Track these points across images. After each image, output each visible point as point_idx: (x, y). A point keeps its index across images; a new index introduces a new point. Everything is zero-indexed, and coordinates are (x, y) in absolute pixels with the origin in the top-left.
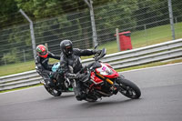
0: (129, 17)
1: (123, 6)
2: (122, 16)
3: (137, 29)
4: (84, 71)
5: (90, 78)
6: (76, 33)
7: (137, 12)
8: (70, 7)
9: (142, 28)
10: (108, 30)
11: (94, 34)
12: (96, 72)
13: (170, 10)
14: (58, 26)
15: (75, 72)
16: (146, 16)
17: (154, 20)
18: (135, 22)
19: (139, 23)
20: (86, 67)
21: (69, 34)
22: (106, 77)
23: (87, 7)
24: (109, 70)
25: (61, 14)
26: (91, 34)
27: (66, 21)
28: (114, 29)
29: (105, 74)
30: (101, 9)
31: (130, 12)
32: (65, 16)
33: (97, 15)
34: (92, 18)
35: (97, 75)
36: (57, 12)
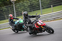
0: (27, 7)
1: (25, 4)
2: (25, 7)
3: (30, 11)
4: (32, 23)
5: (35, 26)
6: (9, 13)
7: (29, 6)
8: (7, 4)
9: (31, 11)
10: (20, 12)
11: (15, 13)
12: (37, 24)
13: (40, 5)
14: (2, 10)
15: (29, 24)
16: (33, 7)
17: (35, 8)
18: (29, 9)
19: (30, 9)
20: (33, 22)
21: (6, 13)
22: (41, 25)
23: (12, 4)
24: (42, 23)
25: (3, 6)
26: (14, 13)
27: (5, 9)
28: (22, 11)
29: (40, 24)
30: (17, 5)
31: (27, 6)
32: (5, 7)
33: (16, 6)
34: (14, 8)
35: (37, 25)
36: (2, 5)
